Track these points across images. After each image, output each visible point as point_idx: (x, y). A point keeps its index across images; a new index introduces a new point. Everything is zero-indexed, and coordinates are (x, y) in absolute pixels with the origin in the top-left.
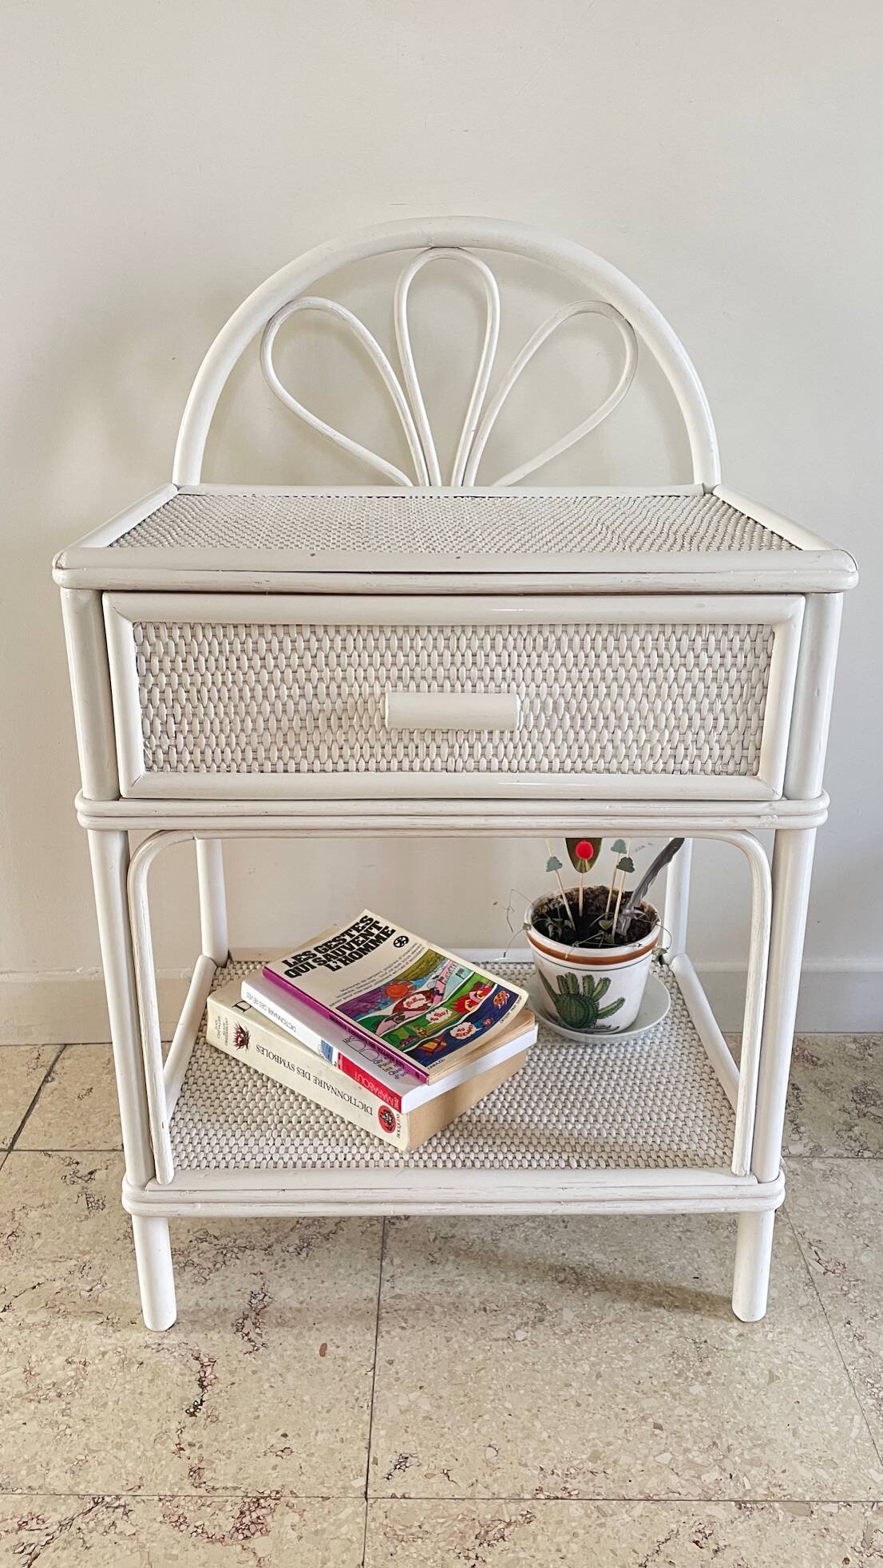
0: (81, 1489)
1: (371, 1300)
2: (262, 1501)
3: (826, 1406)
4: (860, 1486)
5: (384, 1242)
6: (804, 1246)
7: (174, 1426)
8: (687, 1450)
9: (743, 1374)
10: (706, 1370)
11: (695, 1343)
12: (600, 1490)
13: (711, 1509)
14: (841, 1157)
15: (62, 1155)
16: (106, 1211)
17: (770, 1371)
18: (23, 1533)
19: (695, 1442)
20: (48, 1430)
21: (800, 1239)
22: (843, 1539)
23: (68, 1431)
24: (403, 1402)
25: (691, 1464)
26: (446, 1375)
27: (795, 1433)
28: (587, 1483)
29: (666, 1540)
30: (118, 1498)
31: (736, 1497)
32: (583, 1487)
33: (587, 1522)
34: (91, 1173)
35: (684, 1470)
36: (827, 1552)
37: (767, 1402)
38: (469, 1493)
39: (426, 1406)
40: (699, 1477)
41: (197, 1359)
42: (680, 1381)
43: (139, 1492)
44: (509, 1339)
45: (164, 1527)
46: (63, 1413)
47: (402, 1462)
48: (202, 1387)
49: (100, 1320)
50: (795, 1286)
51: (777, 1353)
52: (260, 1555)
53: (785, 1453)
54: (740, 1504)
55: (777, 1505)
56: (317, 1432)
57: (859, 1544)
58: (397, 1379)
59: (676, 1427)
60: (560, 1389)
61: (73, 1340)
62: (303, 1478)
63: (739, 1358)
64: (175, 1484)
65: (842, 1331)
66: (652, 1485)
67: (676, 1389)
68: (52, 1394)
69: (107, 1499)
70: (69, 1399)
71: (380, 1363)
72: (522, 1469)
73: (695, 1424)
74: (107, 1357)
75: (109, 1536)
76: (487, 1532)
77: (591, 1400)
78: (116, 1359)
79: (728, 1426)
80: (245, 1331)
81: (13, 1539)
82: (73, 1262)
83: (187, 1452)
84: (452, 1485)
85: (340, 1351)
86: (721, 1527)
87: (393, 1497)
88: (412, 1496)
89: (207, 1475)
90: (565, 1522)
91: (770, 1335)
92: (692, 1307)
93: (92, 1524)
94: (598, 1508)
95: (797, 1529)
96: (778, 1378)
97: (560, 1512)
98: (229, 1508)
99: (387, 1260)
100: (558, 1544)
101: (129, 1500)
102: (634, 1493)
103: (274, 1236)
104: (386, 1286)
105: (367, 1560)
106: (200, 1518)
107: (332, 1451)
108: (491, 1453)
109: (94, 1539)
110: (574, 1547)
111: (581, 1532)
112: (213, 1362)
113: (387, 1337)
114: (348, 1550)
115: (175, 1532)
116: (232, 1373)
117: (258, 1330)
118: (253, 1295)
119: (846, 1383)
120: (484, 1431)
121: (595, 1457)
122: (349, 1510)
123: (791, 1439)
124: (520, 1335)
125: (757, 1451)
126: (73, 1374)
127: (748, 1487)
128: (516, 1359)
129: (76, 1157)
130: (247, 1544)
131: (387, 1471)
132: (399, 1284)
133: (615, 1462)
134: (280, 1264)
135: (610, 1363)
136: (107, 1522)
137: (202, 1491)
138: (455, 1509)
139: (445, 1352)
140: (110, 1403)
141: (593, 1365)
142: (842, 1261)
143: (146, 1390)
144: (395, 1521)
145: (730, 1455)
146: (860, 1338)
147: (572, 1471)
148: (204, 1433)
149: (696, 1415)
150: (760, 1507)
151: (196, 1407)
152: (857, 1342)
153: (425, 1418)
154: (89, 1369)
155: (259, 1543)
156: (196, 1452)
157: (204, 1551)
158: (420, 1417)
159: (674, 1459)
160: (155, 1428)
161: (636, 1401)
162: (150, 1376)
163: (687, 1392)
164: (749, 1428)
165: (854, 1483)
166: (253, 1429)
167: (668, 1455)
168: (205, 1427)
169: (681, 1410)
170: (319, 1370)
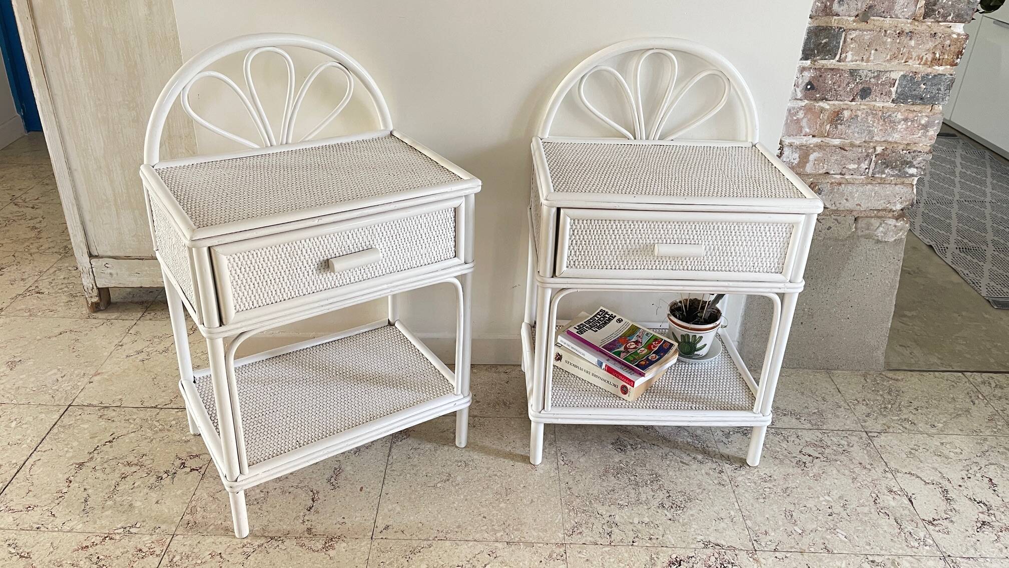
0: (266, 534)
1: (382, 471)
2: (333, 539)
3: (549, 511)
5: (390, 450)
6: (559, 455)
7: (302, 514)
8: (493, 525)
9: (521, 500)
10: (508, 498)
11: (505, 489)
12: (458, 537)
13: (497, 544)
17: (532, 500)
18: (244, 548)
19: (497, 523)
20: (254, 515)
22: (542, 555)
23: (261, 515)
24: (390, 507)
25: (494, 530)
26: (408, 499)
27: (535, 520)
28: (454, 535)
29: (478, 554)
30: (280, 537)
31: (507, 541)
32: (452, 536)
33: (451, 547)
35: (490, 532)
36: (535, 558)
37: (528, 510)
38: (410, 537)
39: (398, 509)
40: (496, 534)
41: (312, 491)
42: (497, 502)
43: (288, 535)
44: (435, 486)
45: (296, 547)
47: (387, 528)
48: (314, 501)
50: (551, 469)
52: (331, 556)
53: (529, 527)
54: (507, 543)
55: (521, 543)
56: (356, 517)
57: (547, 557)
58: (389, 500)
59: (491, 518)
60: (451, 504)
62: (349, 532)
63: (521, 495)
64: (302, 533)
65: (563, 485)
66: (478, 536)
67: (494, 505)
68: (255, 503)
69: (276, 538)
70: (261, 504)
71: (383, 494)
72: (431, 531)
73: (499, 517)
75: (276, 549)
76: (414, 550)
77: (462, 508)
78: (280, 491)
79: (511, 518)
80: (331, 482)
81: (241, 550)
83: (306, 523)
84: (404, 535)
85: (368, 489)
86: (499, 550)
87: (382, 538)
88: (389, 538)
89: (313, 530)
90: (443, 547)
92: (507, 477)
93: (270, 546)
94: (456, 543)
95: (526, 551)
96: (534, 502)
97: (442, 544)
98: (321, 541)
99: (391, 457)
101: (284, 538)
102: (470, 538)
104: (389, 467)
106: (310, 544)
107: (361, 523)
108: (420, 525)
109: (271, 550)
110: (445, 555)
111: (448, 551)
112: (318, 492)
113: (387, 485)
114: (363, 554)
115: (301, 549)
116: (325, 496)
117: (336, 482)
118: (336, 469)
119: (559, 504)
120: (419, 518)
121: (459, 527)
122: (365, 542)
123: (533, 522)
124: (439, 485)
125: (519, 526)
126: (263, 496)
128: (436, 494)
130: (328, 553)
131: (381, 530)
132: (394, 466)
133: (466, 529)
134: (347, 457)
135: (472, 495)
136: (276, 545)
137: (311, 536)
138: (404, 543)
139: (408, 491)
140: (278, 506)
141: (465, 496)
142: (573, 460)
143: (291, 502)
144: (381, 546)
145: (509, 527)
146: (570, 489)
147: (449, 531)
148: (313, 517)
149: (500, 514)
150: (515, 544)
151: (310, 508)
152: (568, 491)
155: (332, 553)
156: (310, 523)
157: (311, 555)
158: (395, 513)
159: (488, 528)
160: (295, 515)
161: (478, 509)
162: (293, 497)
163: (498, 506)
164: (518, 518)
165: (552, 537)
166: (332, 516)
167: (486, 527)
168: (314, 515)
169: (495, 512)
170: (359, 496)
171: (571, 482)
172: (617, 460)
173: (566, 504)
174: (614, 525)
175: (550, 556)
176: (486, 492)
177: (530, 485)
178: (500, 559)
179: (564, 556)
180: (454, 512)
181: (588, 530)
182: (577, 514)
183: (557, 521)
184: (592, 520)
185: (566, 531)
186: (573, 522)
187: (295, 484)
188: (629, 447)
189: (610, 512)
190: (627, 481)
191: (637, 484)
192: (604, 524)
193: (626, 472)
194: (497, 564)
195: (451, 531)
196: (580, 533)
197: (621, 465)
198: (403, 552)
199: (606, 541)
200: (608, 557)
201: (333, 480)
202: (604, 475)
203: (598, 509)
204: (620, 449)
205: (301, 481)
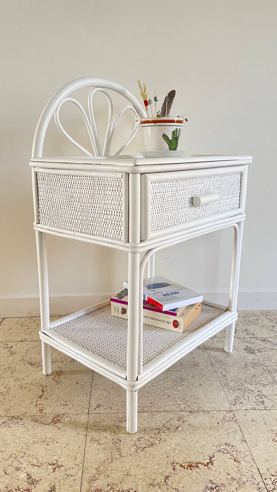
0: (9, 415)
2: (59, 416)
3: (215, 391)
4: (223, 407)
6: (211, 357)
7: (35, 400)
8: (177, 401)
9: (193, 384)
10: (183, 384)
11: (180, 378)
12: (153, 410)
13: (182, 413)
14: (222, 338)
15: (3, 343)
16: (16, 355)
17: (200, 384)
19: (179, 399)
21: (210, 356)
22: (218, 418)
23: (5, 403)
24: (99, 393)
25: (177, 404)
26: (111, 387)
27: (206, 396)
28: (149, 409)
29: (170, 420)
30: (19, 416)
31: (189, 410)
32: (148, 409)
33: (149, 417)
34: (12, 347)
35: (175, 405)
36: (213, 421)
37: (198, 390)
38: (117, 412)
39: (105, 394)
40: (180, 407)
41: (42, 386)
42: (175, 386)
43: (25, 415)
45: (32, 422)
46: (3, 399)
47: (99, 406)
48: (43, 391)
49: (14, 378)
50: (208, 366)
51: (202, 380)
52: (58, 427)
53: (203, 401)
54: (190, 412)
55: (200, 412)
56: (75, 401)
57: (222, 419)
58: (98, 389)
59: (174, 396)
60: (143, 389)
61: (6, 383)
62: (71, 410)
63: (192, 381)
64: (35, 413)
65: (219, 374)
66: (167, 408)
67: (174, 388)
69: (16, 417)
70: (5, 396)
71: (93, 385)
73: (179, 395)
74: (16, 386)
75: (16, 425)
76: (121, 420)
77: (151, 391)
78: (19, 387)
79: (188, 396)
80: (55, 379)
82: (6, 366)
83: (39, 406)
84: (112, 410)
85: (82, 383)
86: (185, 417)
87: (96, 413)
88: (101, 413)
89: (44, 410)
90: (143, 417)
91: (200, 376)
92: (179, 371)
94: (152, 414)
95: (205, 417)
96: (202, 385)
97: (142, 415)
98: (50, 417)
100: (141, 422)
101: (22, 417)
102: (162, 410)
103: (64, 359)
105: (88, 427)
106: (42, 420)
107: (79, 404)
109: (12, 425)
110: (145, 422)
111: (147, 419)
112: (46, 386)
113: (95, 380)
114: (83, 425)
116: (51, 389)
117: (59, 379)
118: (58, 372)
119: (220, 385)
120: (121, 399)
121: (152, 403)
122: (84, 417)
123: (205, 398)
125: (195, 400)
126: (6, 390)
127: (193, 408)
129: (7, 343)
130: (55, 425)
131: (94, 408)
133: (157, 404)
134: (65, 365)
135: (156, 383)
136: (16, 422)
137: (43, 414)
138: (113, 415)
140: (17, 396)
142: (221, 360)
143: (27, 393)
144: (96, 418)
145: (188, 402)
147: (145, 406)
148: (44, 402)
150: (196, 412)
151: (41, 396)
152: (223, 377)
153: (105, 396)
154: (11, 389)
155: (58, 425)
156: (41, 406)
157: (43, 427)
158: (104, 396)
159: (173, 403)
160: (30, 401)
161: (163, 391)
162: (28, 390)
163: (177, 389)
164: (194, 396)
165: (222, 406)
166: (57, 400)
167: (172, 402)
168: (44, 400)
169: (175, 393)
170: (76, 387)
171: (224, 373)
172: (251, 359)
173: (225, 385)
174: (263, 397)
175: (224, 419)
176: (166, 381)
177: (196, 375)
178: (187, 423)
179: (235, 418)
180: (146, 394)
181: (246, 401)
182: (235, 391)
183: (222, 396)
184: (247, 394)
185: (231, 402)
186: (233, 396)
187: (29, 382)
188: (256, 351)
189: (256, 388)
190: (262, 370)
191: (270, 371)
192: (256, 396)
193: (260, 365)
194: (186, 426)
195: (147, 406)
196: (241, 403)
197: (255, 361)
198: (113, 422)
199: (261, 407)
200: (267, 417)
201: (56, 378)
202: (246, 367)
203: (249, 387)
204: (250, 352)
205: (34, 381)
